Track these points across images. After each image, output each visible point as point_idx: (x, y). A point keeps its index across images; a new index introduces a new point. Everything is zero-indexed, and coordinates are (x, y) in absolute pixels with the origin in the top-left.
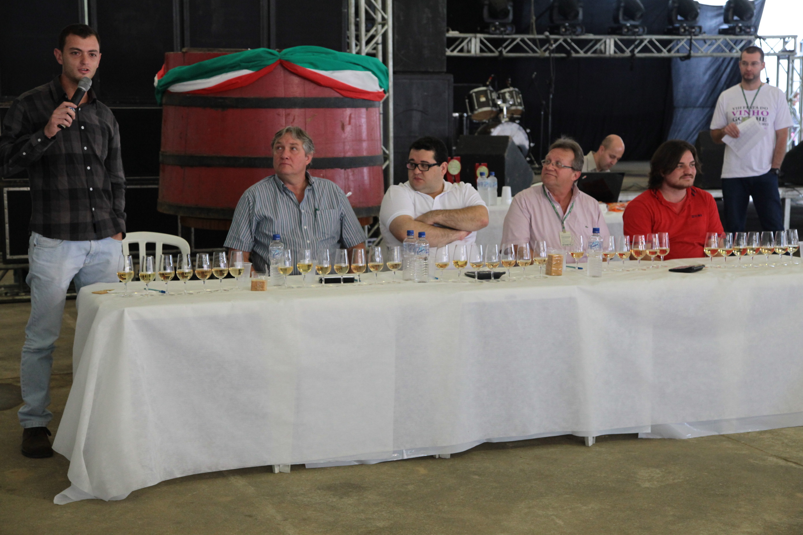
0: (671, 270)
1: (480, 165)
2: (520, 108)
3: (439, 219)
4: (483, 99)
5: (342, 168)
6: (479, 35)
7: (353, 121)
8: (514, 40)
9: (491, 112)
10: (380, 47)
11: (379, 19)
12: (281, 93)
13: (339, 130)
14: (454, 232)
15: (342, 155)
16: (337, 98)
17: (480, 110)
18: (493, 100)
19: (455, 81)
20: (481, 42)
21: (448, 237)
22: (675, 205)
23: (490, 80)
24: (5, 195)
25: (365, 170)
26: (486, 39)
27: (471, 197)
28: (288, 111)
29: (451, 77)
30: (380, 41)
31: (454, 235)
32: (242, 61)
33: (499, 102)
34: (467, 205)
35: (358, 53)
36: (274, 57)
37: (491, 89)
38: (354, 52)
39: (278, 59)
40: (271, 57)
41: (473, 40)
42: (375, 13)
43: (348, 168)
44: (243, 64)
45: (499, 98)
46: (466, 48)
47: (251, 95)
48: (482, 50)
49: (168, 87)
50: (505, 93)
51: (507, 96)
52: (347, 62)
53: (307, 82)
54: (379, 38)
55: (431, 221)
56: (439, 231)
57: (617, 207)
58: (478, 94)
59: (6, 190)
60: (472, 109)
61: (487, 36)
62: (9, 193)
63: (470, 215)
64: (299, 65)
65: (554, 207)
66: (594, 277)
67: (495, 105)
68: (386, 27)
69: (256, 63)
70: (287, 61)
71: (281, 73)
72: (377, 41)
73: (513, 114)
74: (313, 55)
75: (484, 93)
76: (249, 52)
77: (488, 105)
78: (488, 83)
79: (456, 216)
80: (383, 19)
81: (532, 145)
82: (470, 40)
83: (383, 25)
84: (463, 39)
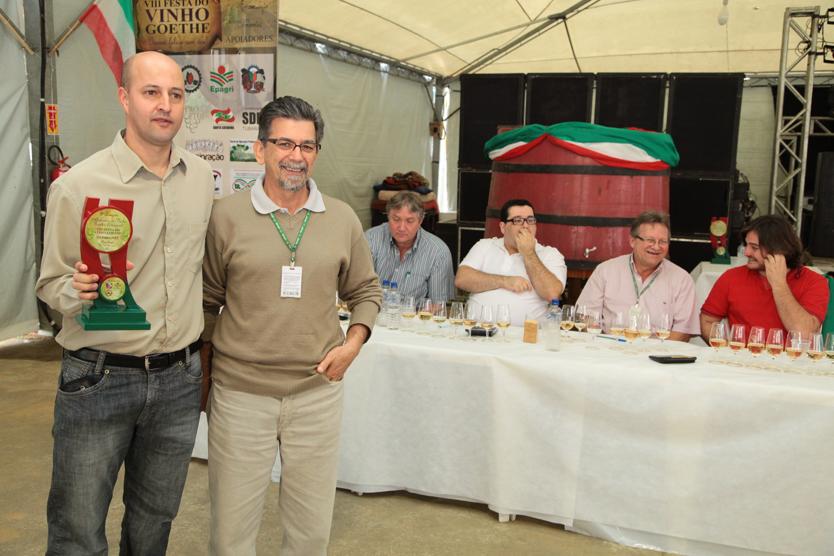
7: (611, 187)
12: (546, 161)
16: (595, 166)
24: (460, 233)
25: (621, 229)
32: (519, 135)
39: (545, 133)
40: (540, 131)
47: (525, 162)
59: (460, 228)
62: (462, 230)
64: (559, 138)
69: (527, 136)
70: (552, 136)
71: (545, 146)
76: (525, 128)
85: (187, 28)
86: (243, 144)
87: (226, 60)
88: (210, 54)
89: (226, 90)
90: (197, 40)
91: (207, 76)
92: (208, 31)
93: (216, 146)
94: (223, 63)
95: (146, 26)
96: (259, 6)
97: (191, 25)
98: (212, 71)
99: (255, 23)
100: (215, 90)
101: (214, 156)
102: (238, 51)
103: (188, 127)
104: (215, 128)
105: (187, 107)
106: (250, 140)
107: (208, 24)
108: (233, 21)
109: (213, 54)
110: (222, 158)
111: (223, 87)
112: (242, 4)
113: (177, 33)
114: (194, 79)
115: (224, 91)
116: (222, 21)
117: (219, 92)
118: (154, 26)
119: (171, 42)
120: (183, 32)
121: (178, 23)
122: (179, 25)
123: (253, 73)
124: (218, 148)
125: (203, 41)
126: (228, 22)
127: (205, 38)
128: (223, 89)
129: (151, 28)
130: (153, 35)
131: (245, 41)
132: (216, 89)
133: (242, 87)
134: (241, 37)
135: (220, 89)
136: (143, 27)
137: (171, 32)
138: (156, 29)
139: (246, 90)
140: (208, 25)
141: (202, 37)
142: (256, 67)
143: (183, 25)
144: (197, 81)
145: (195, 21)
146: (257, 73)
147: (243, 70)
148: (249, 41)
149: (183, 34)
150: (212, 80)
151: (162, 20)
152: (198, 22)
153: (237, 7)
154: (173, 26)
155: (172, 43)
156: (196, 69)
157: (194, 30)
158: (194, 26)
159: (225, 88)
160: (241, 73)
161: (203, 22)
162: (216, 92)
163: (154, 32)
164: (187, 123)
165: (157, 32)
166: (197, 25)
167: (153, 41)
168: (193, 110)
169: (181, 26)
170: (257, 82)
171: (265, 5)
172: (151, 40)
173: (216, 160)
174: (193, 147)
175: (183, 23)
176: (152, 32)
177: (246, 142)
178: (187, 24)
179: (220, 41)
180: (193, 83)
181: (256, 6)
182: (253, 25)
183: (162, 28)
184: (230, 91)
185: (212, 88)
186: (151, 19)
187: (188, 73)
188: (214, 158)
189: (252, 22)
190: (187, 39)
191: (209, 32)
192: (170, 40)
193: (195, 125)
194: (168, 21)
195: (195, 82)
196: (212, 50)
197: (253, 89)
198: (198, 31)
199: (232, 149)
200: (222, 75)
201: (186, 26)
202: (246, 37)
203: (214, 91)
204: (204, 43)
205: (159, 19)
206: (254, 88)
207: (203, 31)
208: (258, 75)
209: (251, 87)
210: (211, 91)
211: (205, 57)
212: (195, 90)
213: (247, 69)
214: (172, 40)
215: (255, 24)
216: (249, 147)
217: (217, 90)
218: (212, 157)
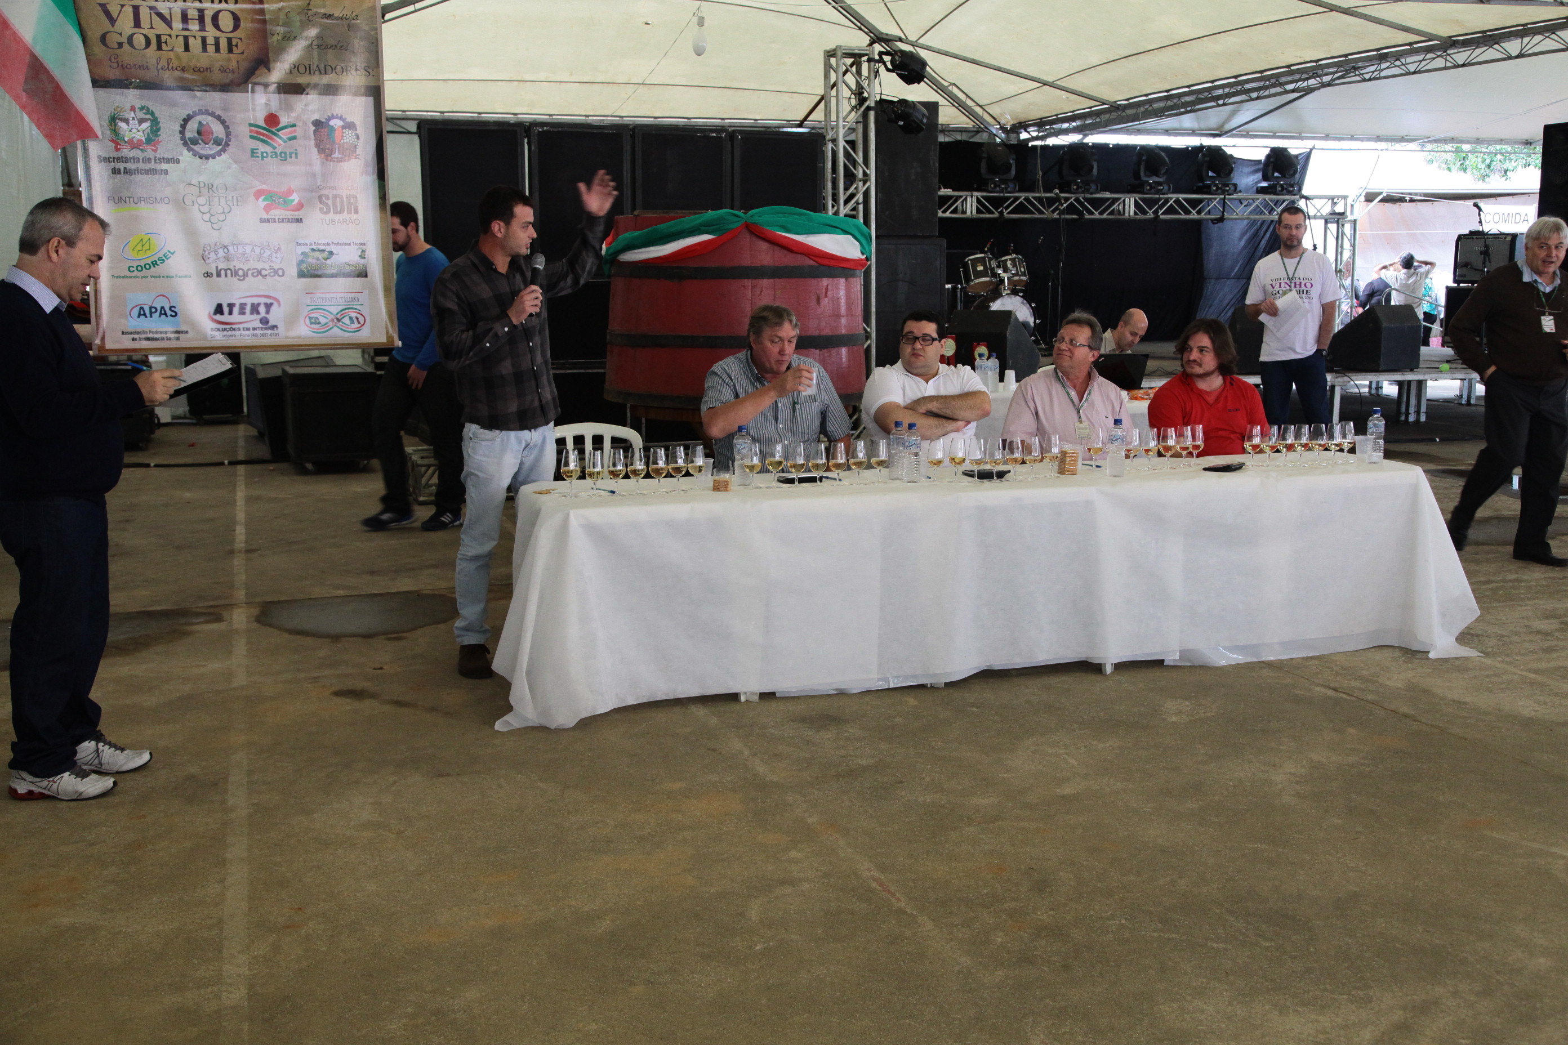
0: (1205, 469)
1: (979, 344)
2: (1024, 278)
3: (933, 406)
4: (980, 268)
5: (816, 349)
6: (975, 194)
7: (830, 293)
8: (1017, 199)
9: (990, 282)
10: (861, 207)
11: (860, 174)
12: (746, 261)
13: (813, 303)
14: (950, 422)
15: (817, 333)
16: (812, 266)
17: (977, 281)
18: (992, 269)
19: (948, 248)
20: (978, 200)
21: (943, 427)
22: (1209, 393)
23: (988, 246)
25: (844, 351)
26: (982, 197)
27: (971, 382)
28: (755, 282)
29: (944, 242)
30: (861, 200)
31: (950, 426)
32: (701, 225)
33: (1000, 271)
34: (966, 390)
35: (836, 213)
36: (740, 219)
37: (990, 256)
38: (831, 212)
39: (744, 221)
40: (736, 219)
41: (969, 199)
42: (855, 169)
43: (824, 349)
44: (703, 228)
45: (999, 267)
46: (960, 207)
47: (712, 263)
48: (979, 211)
49: (618, 256)
50: (1007, 260)
51: (1009, 263)
52: (824, 225)
53: (776, 248)
54: (860, 197)
55: (923, 409)
56: (932, 421)
57: (1140, 395)
58: (975, 262)
60: (968, 280)
61: (985, 194)
63: (970, 402)
64: (768, 228)
65: (1068, 394)
66: (1115, 476)
67: (995, 275)
68: (868, 184)
69: (717, 226)
70: (755, 225)
71: (746, 238)
72: (858, 200)
73: (1016, 286)
74: (785, 217)
75: (982, 261)
76: (711, 214)
77: (987, 276)
78: (986, 249)
79: (953, 403)
80: (865, 174)
81: (1038, 321)
82: (966, 199)
83: (865, 182)
84: (958, 198)
85: (195, 44)
86: (322, 248)
87: (280, 104)
88: (248, 92)
89: (283, 155)
90: (217, 66)
91: (242, 131)
92: (240, 51)
93: (267, 253)
94: (274, 108)
95: (102, 32)
96: (341, 16)
97: (204, 40)
98: (252, 122)
99: (336, 44)
100: (259, 154)
101: (266, 270)
102: (304, 90)
103: (207, 219)
104: (263, 221)
105: (202, 185)
106: (335, 241)
107: (241, 39)
108: (292, 37)
109: (253, 91)
110: (280, 272)
111: (276, 151)
112: (308, 10)
113: (172, 50)
114: (215, 135)
115: (279, 158)
116: (269, 35)
117: (269, 158)
118: (121, 34)
119: (159, 67)
120: (187, 48)
121: (173, 33)
122: (177, 36)
123: (336, 127)
124: (270, 256)
125: (231, 68)
126: (280, 38)
127: (234, 64)
128: (276, 153)
129: (113, 39)
130: (118, 51)
131: (317, 73)
132: (262, 153)
133: (315, 151)
134: (310, 65)
135: (270, 154)
136: (93, 34)
137: (159, 48)
138: (124, 39)
139: (323, 156)
140: (239, 40)
141: (229, 60)
142: (341, 118)
143: (186, 38)
144: (222, 139)
145: (211, 32)
146: (343, 127)
147: (317, 123)
148: (325, 74)
149: (187, 53)
150: (252, 137)
151: (137, 24)
152: (218, 34)
153: (298, 14)
154: (163, 39)
155: (162, 68)
156: (218, 118)
157: (211, 49)
158: (210, 41)
159: (281, 153)
160: (313, 128)
161: (230, 35)
162: (262, 159)
163: (120, 45)
164: (203, 213)
165: (126, 46)
166: (217, 40)
167: (117, 62)
168: (214, 189)
169: (181, 39)
170: (344, 143)
171: (354, 15)
172: (113, 60)
173: (268, 277)
174: (219, 256)
175: (186, 33)
176: (116, 46)
177: (328, 244)
178: (195, 37)
179: (267, 71)
180: (212, 142)
181: (336, 15)
182: (331, 46)
183: (139, 40)
184: (291, 157)
185: (253, 151)
186: (112, 21)
187: (200, 123)
188: (264, 273)
189: (331, 42)
190: (194, 63)
191: (242, 53)
192: (158, 64)
193: (222, 217)
194: (152, 28)
195: (217, 142)
196: (250, 85)
197: (337, 155)
198: (218, 49)
199: (301, 258)
200: (274, 130)
201: (191, 40)
202: (317, 66)
203: (258, 157)
204: (233, 71)
205: (131, 23)
206: (339, 153)
207: (230, 50)
208: (344, 131)
209: (332, 152)
210: (252, 156)
211: (236, 97)
212: (219, 154)
213: (324, 120)
214: (163, 63)
215: (336, 46)
216: (335, 252)
217: (265, 155)
218: (259, 273)
